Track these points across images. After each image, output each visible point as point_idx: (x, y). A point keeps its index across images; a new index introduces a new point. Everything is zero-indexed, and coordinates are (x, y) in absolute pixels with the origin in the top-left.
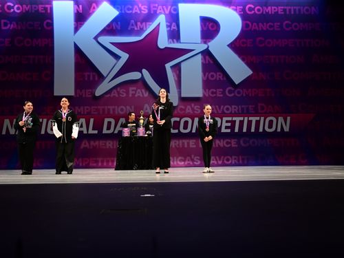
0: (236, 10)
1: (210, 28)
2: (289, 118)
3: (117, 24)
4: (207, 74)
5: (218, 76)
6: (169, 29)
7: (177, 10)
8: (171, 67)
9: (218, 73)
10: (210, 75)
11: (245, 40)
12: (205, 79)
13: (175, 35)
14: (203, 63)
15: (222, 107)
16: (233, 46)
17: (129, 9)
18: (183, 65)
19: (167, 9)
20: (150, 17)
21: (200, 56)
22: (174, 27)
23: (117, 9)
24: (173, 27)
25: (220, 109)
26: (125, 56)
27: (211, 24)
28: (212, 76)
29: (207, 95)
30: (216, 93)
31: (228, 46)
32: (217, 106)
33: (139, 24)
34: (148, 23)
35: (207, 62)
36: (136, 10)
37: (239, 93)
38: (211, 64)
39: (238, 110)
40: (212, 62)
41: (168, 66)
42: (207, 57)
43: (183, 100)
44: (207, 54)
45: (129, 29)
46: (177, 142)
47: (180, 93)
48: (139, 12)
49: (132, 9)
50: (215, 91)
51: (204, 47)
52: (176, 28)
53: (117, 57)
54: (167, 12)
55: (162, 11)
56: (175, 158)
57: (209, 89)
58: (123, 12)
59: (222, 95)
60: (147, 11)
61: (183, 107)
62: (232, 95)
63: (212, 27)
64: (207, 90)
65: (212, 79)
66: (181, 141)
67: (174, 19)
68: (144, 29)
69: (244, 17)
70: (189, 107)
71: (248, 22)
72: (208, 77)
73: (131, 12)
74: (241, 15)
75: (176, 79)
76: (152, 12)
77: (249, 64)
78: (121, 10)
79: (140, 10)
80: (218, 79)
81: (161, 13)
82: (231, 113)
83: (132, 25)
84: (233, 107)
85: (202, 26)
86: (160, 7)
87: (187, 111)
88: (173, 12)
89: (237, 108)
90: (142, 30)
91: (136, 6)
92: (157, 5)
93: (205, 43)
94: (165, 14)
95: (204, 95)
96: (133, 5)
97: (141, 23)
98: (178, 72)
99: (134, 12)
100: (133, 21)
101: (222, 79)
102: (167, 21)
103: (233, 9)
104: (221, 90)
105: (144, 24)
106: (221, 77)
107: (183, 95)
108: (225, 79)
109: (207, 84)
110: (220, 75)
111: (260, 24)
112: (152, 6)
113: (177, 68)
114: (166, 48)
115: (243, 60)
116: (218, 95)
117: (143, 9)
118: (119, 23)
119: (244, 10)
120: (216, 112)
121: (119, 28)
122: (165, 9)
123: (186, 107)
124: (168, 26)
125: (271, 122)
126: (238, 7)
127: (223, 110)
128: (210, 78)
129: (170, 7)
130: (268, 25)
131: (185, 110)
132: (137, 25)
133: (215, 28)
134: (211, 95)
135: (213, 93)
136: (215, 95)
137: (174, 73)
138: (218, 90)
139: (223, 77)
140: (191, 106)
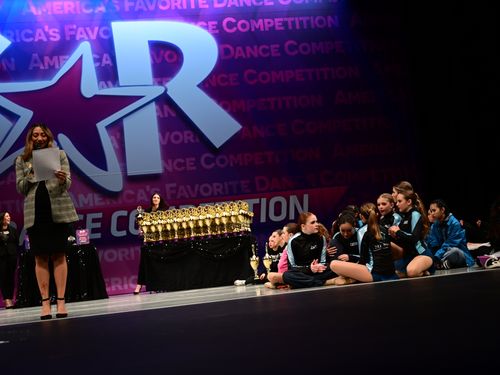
0: (207, 27)
1: (166, 59)
2: (306, 198)
3: (10, 62)
4: (168, 134)
5: (187, 137)
6: (98, 64)
7: (109, 32)
8: (107, 127)
9: (186, 132)
10: (172, 136)
11: (224, 76)
12: (165, 143)
13: (109, 74)
14: (159, 117)
15: (197, 186)
16: (207, 85)
17: (27, 36)
18: (126, 122)
19: (93, 32)
20: (66, 46)
21: (154, 104)
22: (106, 61)
23: (8, 36)
24: (104, 62)
25: (193, 189)
26: (26, 115)
27: (168, 53)
28: (177, 138)
29: (170, 169)
30: (184, 164)
31: (198, 86)
32: (188, 187)
33: (46, 58)
34: (61, 57)
35: (166, 115)
36: (40, 36)
37: (222, 161)
38: (172, 117)
39: (224, 190)
40: (173, 115)
41: (101, 126)
42: (166, 107)
43: (131, 180)
44: (164, 101)
45: (31, 68)
46: (126, 250)
47: (124, 169)
48: (45, 39)
49: (33, 36)
50: (183, 161)
51: (159, 91)
52: (109, 62)
53: (13, 117)
54: (94, 37)
55: (84, 36)
56: (125, 279)
57: (173, 160)
58: (18, 40)
59: (194, 168)
60: (58, 38)
61: (131, 192)
62: (213, 165)
63: (170, 57)
64: (170, 161)
65: (180, 141)
66: (132, 250)
67: (105, 48)
68: (57, 67)
69: (221, 37)
70: (141, 191)
71: (228, 46)
72: (169, 139)
73: (31, 39)
74: (215, 35)
75: (117, 146)
76: (68, 38)
77: (236, 114)
78: (15, 38)
79: (47, 35)
80: (186, 142)
81: (82, 39)
82: (212, 195)
83: (36, 62)
84: (215, 185)
85: (152, 56)
86: (81, 29)
87: (139, 198)
88: (103, 36)
89: (221, 187)
90: (52, 70)
91: (39, 31)
92: (75, 27)
93: (160, 83)
94: (90, 40)
95: (165, 169)
96: (33, 28)
97: (51, 59)
98: (118, 135)
99: (36, 40)
100: (35, 56)
101: (192, 141)
102: (94, 52)
103: (202, 26)
104: (193, 159)
105: (55, 58)
106: (191, 138)
107: (130, 172)
108: (197, 140)
109: (168, 151)
110: (189, 135)
111: (248, 48)
112: (67, 28)
113: (117, 129)
114: (95, 96)
115: (225, 107)
116: (189, 168)
117: (51, 33)
118: (13, 60)
119: (219, 27)
120: (187, 196)
121: (13, 68)
122: (90, 32)
123: (136, 192)
124: (96, 60)
125: (278, 205)
126: (210, 23)
127: (199, 192)
128: (173, 141)
129: (96, 29)
130: (261, 48)
131: (135, 196)
132: (43, 61)
133: (175, 59)
134: (176, 168)
135: (179, 165)
136: (183, 168)
137: (113, 137)
138: (188, 160)
139: (194, 138)
140: (145, 190)
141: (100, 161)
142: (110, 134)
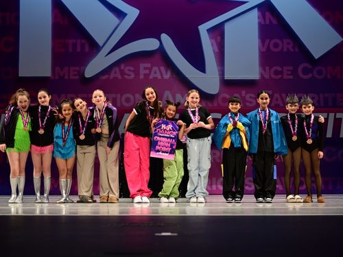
4: (267, 41)
5: (286, 45)
8: (209, 31)
9: (286, 41)
10: (272, 43)
12: (264, 50)
14: (260, 24)
21: (256, 9)
26: (133, 13)
28: (276, 45)
29: (267, 76)
30: (281, 73)
35: (268, 22)
37: (320, 73)
38: (273, 24)
39: (319, 101)
40: (275, 22)
41: (203, 29)
42: (268, 14)
43: (227, 84)
44: (267, 8)
46: (218, 153)
47: (222, 73)
50: (279, 69)
53: (120, 14)
56: (215, 180)
57: (271, 67)
59: (291, 77)
61: (227, 96)
62: (310, 76)
64: (267, 68)
65: (276, 50)
75: (217, 50)
77: (338, 26)
80: (285, 50)
89: (317, 98)
95: (262, 75)
98: (219, 38)
101: (291, 50)
104: (291, 68)
106: (290, 47)
107: (227, 77)
108: (297, 50)
109: (267, 58)
110: (288, 44)
113: (218, 32)
115: (327, 18)
116: (286, 77)
120: (282, 105)
128: (272, 48)
134: (273, 76)
135: (276, 73)
136: (280, 76)
137: (213, 40)
138: (285, 68)
139: (293, 48)
140: (241, 95)
141: (199, 64)
142: (211, 38)
